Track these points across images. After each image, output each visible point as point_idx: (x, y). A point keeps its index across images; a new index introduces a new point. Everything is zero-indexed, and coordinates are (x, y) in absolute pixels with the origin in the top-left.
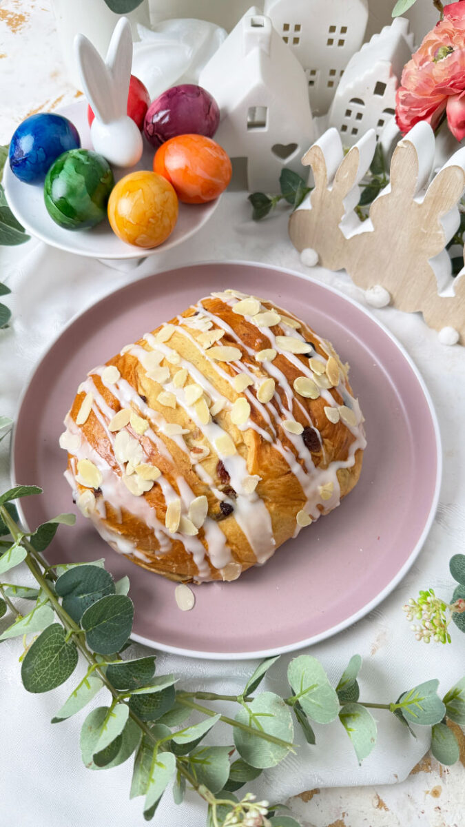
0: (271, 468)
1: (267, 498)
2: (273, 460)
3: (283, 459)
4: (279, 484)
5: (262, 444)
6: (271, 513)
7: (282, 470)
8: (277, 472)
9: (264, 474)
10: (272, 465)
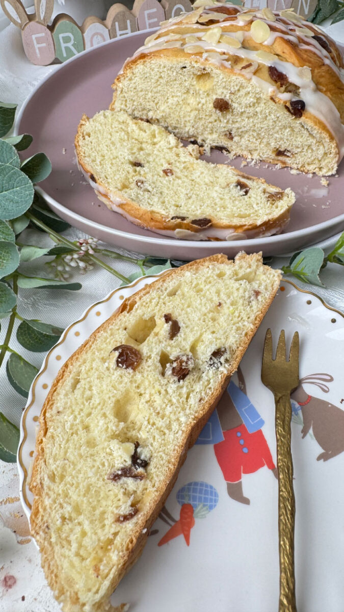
0: (312, 60)
1: (321, 87)
2: (309, 54)
3: (315, 54)
4: (324, 72)
5: (294, 46)
6: (331, 99)
7: (320, 61)
8: (317, 62)
9: (310, 65)
10: (311, 58)
